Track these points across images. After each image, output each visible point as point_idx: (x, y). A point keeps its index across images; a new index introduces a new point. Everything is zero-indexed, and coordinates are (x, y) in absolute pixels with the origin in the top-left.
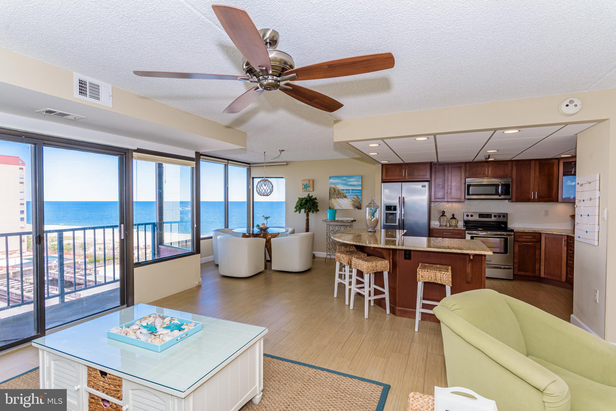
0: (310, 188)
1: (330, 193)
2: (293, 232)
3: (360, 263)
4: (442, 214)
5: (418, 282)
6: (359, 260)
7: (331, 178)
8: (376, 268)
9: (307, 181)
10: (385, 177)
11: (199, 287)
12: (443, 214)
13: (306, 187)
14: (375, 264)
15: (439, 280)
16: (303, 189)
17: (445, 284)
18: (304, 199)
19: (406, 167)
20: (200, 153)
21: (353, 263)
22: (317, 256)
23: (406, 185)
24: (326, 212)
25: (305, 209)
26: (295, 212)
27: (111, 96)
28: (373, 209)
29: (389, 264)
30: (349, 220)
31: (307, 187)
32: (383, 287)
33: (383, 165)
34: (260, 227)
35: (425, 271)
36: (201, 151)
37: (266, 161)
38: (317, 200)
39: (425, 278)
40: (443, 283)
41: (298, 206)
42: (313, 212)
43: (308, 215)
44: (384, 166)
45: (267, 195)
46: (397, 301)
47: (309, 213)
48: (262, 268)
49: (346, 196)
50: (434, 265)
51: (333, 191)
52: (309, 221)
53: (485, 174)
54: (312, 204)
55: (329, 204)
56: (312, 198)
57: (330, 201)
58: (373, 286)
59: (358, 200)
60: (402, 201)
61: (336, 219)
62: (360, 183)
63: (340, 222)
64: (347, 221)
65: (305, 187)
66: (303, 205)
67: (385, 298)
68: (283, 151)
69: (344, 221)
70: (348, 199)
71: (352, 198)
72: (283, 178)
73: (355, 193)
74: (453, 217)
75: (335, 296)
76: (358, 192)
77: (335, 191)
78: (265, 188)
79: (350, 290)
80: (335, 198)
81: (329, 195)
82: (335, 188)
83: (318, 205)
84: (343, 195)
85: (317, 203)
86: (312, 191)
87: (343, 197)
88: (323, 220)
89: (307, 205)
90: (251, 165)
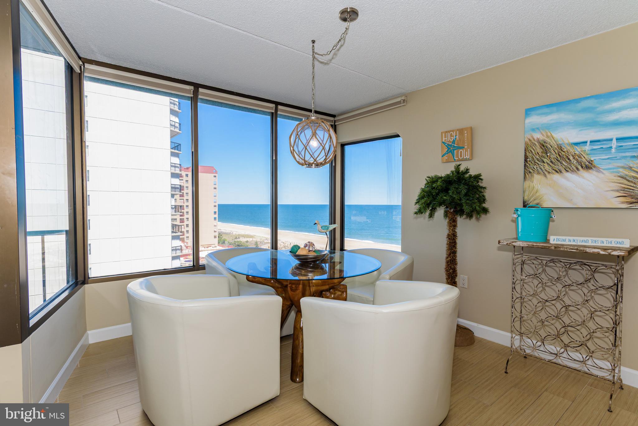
0: (463, 151)
1: (526, 161)
9: (454, 134)
16: (442, 156)
18: (441, 178)
24: (514, 216)
25: (447, 207)
26: (416, 213)
30: (611, 249)
31: (454, 150)
38: (481, 179)
41: (424, 198)
42: (470, 216)
43: (453, 224)
47: (458, 218)
49: (591, 162)
51: (539, 150)
52: (459, 241)
54: (464, 192)
55: (524, 192)
56: (467, 176)
57: (527, 183)
61: (554, 240)
65: (449, 149)
66: (437, 194)
69: (589, 250)
70: (599, 171)
71: (622, 167)
72: (398, 136)
77: (546, 151)
80: (546, 173)
81: (525, 166)
82: (548, 140)
83: (487, 197)
84: (577, 160)
85: (482, 187)
86: (469, 160)
87: (580, 167)
88: (499, 242)
89: (448, 193)
90: (336, 119)
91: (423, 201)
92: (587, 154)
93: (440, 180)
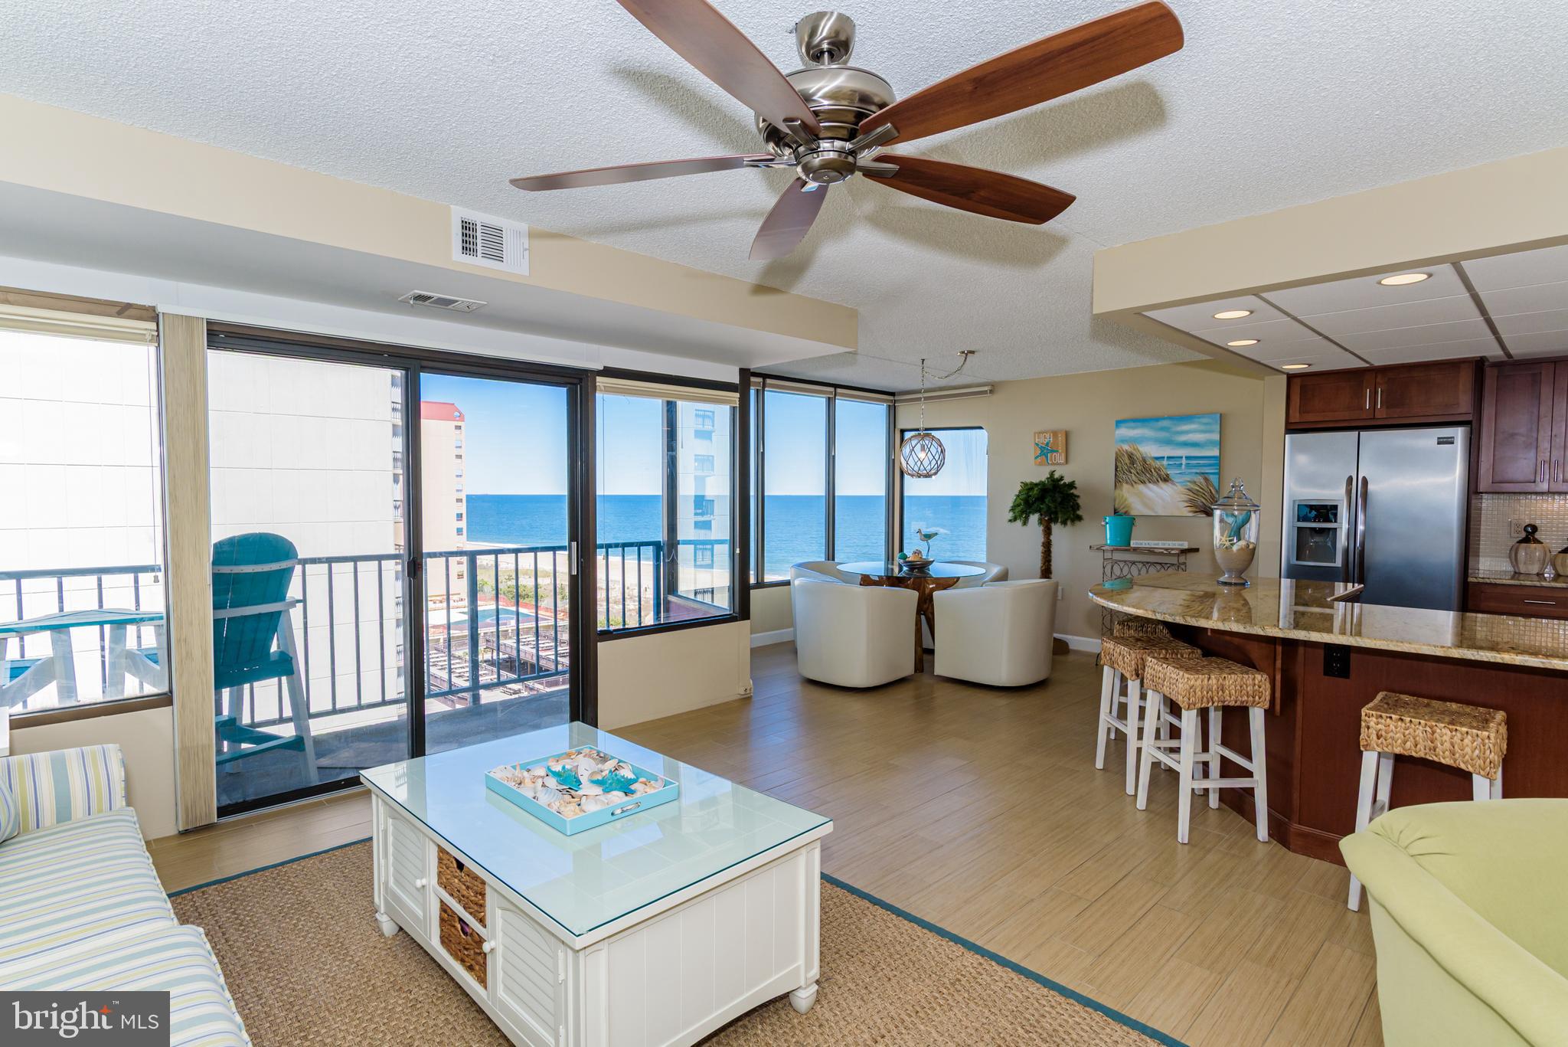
0: (1057, 455)
1: (1116, 470)
2: (1003, 577)
3: (1168, 674)
4: (1523, 535)
5: (1364, 753)
6: (1165, 666)
7: (1122, 425)
8: (1220, 693)
9: (1048, 436)
10: (1298, 415)
11: (746, 700)
12: (1530, 535)
13: (1045, 452)
14: (1218, 680)
15: (1447, 753)
16: (1036, 458)
17: (1471, 769)
18: (1036, 485)
19: (1378, 380)
20: (752, 371)
21: (1148, 671)
22: (1075, 648)
23: (1372, 439)
24: (1103, 523)
25: (1041, 515)
26: (1010, 521)
27: (526, 250)
28: (1236, 513)
29: (1268, 686)
30: (1173, 549)
31: (1048, 453)
32: (1249, 757)
33: (1291, 377)
34: (907, 560)
35: (1391, 718)
36: (755, 365)
37: (928, 385)
38: (1076, 488)
39: (1390, 741)
40: (1463, 766)
41: (1019, 505)
42: (1064, 523)
43: (1048, 532)
44: (1297, 382)
45: (928, 476)
46: (1296, 802)
47: (1053, 525)
48: (908, 669)
49: (1167, 475)
50: (1435, 704)
51: (1127, 461)
52: (1054, 549)
54: (1059, 500)
55: (1115, 500)
56: (1062, 482)
57: (1118, 491)
58: (1217, 749)
59: (1206, 488)
60: (1360, 492)
61: (1133, 544)
62: (1216, 437)
63: (1145, 554)
64: (1166, 549)
65: (1042, 451)
66: (1034, 503)
67: (1253, 789)
68: (972, 352)
69: (1156, 550)
70: (1173, 483)
71: (1189, 482)
72: (981, 428)
73: (1199, 465)
75: (1099, 764)
76: (1210, 465)
77: (1133, 462)
78: (922, 455)
79: (1139, 750)
80: (1133, 483)
81: (1116, 475)
82: (1134, 452)
83: (1081, 504)
84: (1157, 473)
85: (1076, 496)
86: (1062, 464)
87: (1159, 480)
88: (1090, 547)
89: (1045, 502)
90: (897, 398)
91: (1020, 508)
92: (1166, 469)
93: (1036, 489)
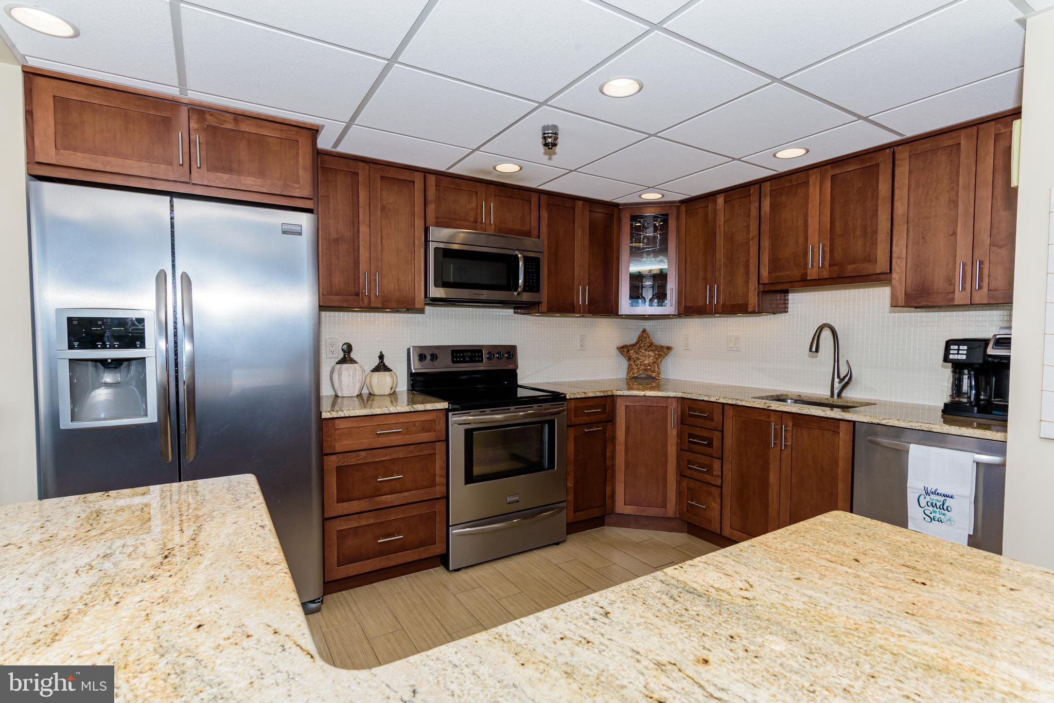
4: (341, 355)
10: (52, 149)
12: (347, 358)
19: (193, 122)
23: (192, 214)
33: (34, 79)
44: (46, 87)
53: (479, 220)
60: (181, 298)
74: (381, 367)
